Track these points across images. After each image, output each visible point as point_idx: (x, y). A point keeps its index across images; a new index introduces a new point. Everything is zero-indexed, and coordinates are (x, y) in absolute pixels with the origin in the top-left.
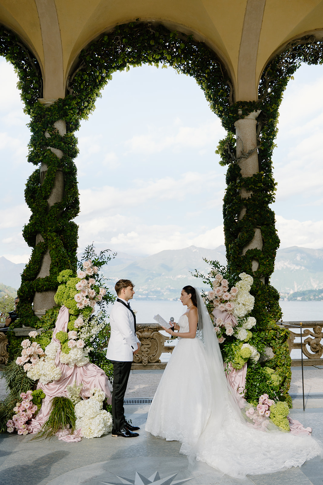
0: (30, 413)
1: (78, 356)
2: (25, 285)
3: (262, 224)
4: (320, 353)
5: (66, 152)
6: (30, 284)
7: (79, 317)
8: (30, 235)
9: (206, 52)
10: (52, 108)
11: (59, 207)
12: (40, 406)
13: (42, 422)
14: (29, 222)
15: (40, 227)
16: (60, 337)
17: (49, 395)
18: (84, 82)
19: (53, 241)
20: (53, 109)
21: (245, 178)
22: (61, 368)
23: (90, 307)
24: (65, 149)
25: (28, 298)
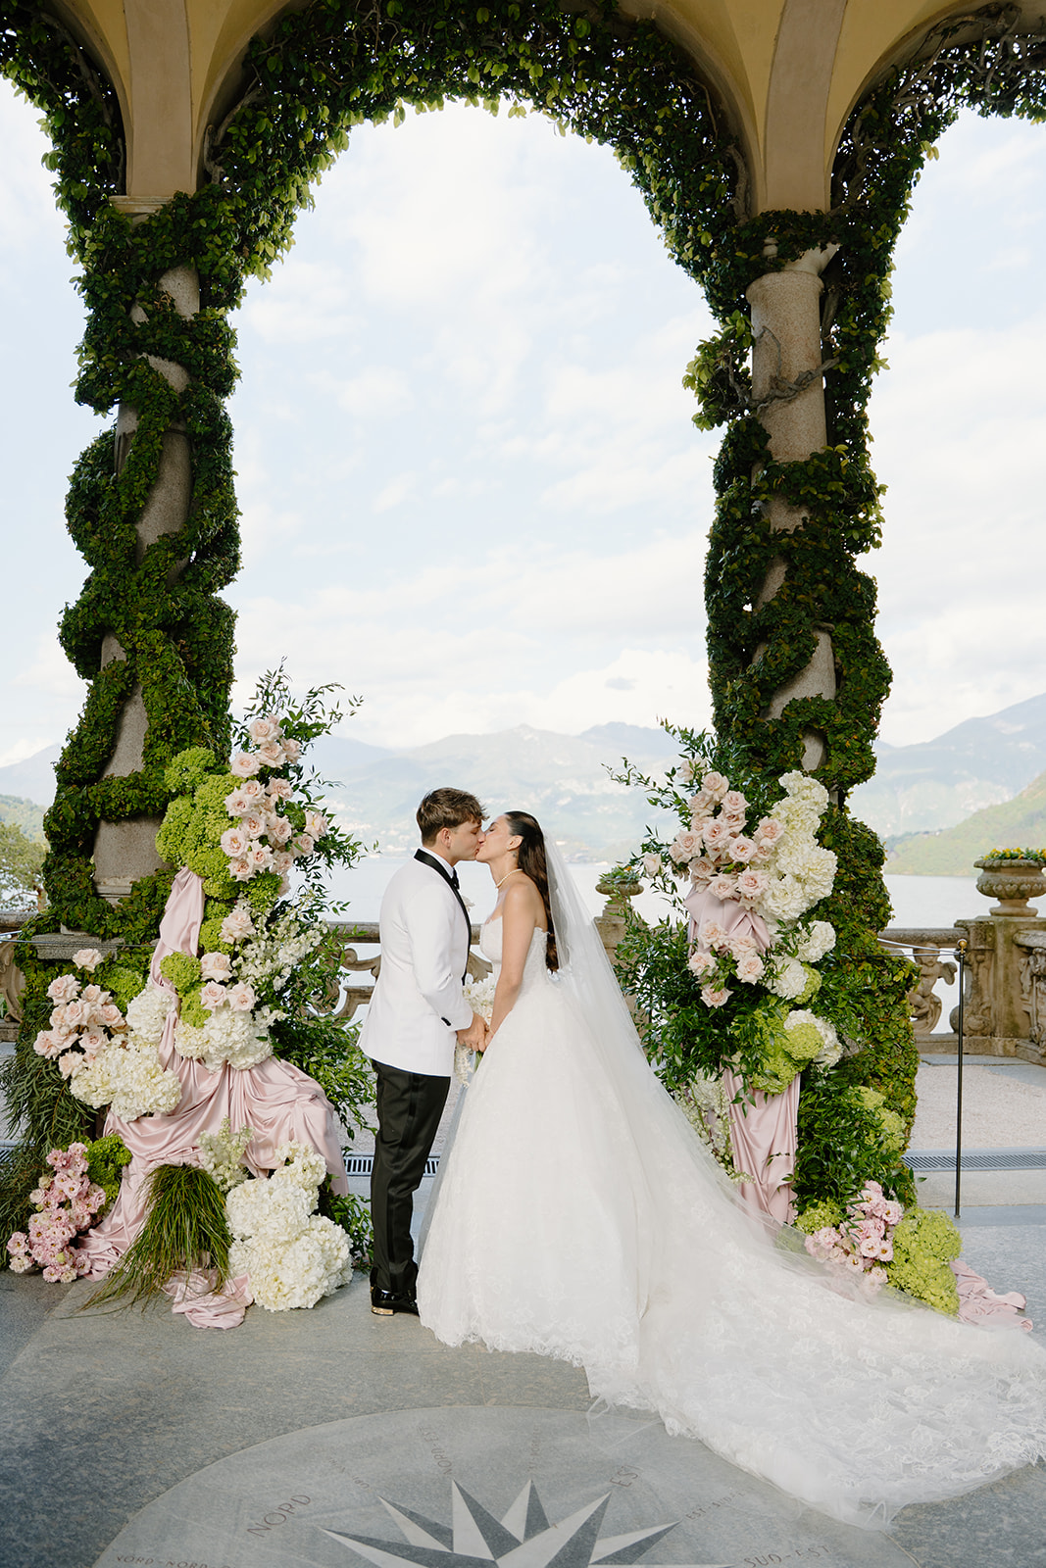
0: (82, 1212)
1: (235, 1037)
2: (66, 799)
3: (839, 619)
4: (930, 1020)
5: (197, 373)
6: (81, 797)
7: (238, 909)
8: (84, 640)
9: (662, 48)
10: (154, 224)
11: (175, 547)
12: (117, 1189)
13: (122, 1242)
14: (79, 598)
15: (114, 611)
16: (175, 972)
17: (143, 1154)
18: (260, 142)
19: (153, 656)
20: (157, 228)
21: (783, 463)
22: (180, 1074)
23: (273, 876)
24: (194, 362)
25: (78, 839)
